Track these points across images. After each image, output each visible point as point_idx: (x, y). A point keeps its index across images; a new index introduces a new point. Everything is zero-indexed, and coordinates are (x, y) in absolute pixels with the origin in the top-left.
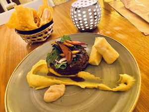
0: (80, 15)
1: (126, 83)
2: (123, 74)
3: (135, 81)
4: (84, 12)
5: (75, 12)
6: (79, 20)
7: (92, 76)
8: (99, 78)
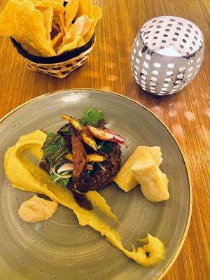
0: (146, 65)
1: (148, 254)
2: (154, 236)
3: (163, 260)
4: (157, 65)
5: (140, 54)
6: (142, 74)
7: (107, 208)
8: (116, 217)
